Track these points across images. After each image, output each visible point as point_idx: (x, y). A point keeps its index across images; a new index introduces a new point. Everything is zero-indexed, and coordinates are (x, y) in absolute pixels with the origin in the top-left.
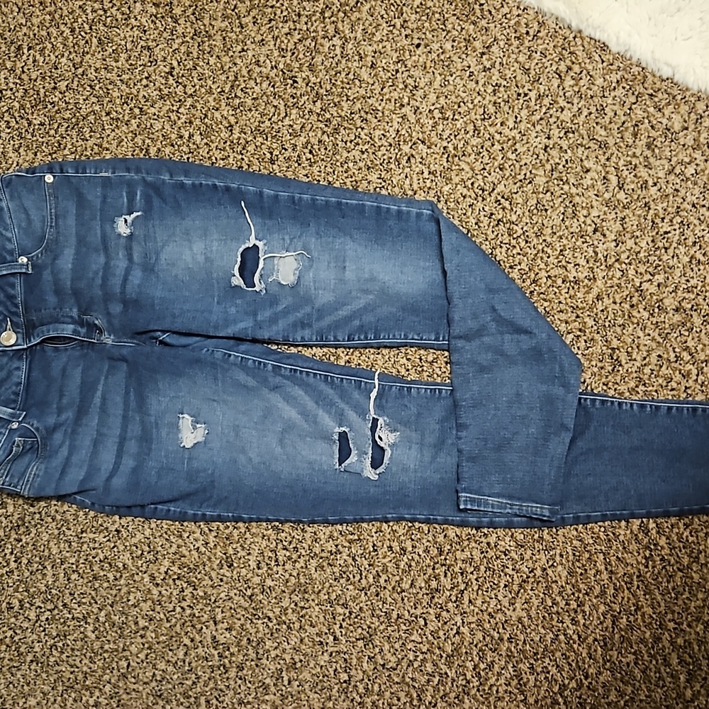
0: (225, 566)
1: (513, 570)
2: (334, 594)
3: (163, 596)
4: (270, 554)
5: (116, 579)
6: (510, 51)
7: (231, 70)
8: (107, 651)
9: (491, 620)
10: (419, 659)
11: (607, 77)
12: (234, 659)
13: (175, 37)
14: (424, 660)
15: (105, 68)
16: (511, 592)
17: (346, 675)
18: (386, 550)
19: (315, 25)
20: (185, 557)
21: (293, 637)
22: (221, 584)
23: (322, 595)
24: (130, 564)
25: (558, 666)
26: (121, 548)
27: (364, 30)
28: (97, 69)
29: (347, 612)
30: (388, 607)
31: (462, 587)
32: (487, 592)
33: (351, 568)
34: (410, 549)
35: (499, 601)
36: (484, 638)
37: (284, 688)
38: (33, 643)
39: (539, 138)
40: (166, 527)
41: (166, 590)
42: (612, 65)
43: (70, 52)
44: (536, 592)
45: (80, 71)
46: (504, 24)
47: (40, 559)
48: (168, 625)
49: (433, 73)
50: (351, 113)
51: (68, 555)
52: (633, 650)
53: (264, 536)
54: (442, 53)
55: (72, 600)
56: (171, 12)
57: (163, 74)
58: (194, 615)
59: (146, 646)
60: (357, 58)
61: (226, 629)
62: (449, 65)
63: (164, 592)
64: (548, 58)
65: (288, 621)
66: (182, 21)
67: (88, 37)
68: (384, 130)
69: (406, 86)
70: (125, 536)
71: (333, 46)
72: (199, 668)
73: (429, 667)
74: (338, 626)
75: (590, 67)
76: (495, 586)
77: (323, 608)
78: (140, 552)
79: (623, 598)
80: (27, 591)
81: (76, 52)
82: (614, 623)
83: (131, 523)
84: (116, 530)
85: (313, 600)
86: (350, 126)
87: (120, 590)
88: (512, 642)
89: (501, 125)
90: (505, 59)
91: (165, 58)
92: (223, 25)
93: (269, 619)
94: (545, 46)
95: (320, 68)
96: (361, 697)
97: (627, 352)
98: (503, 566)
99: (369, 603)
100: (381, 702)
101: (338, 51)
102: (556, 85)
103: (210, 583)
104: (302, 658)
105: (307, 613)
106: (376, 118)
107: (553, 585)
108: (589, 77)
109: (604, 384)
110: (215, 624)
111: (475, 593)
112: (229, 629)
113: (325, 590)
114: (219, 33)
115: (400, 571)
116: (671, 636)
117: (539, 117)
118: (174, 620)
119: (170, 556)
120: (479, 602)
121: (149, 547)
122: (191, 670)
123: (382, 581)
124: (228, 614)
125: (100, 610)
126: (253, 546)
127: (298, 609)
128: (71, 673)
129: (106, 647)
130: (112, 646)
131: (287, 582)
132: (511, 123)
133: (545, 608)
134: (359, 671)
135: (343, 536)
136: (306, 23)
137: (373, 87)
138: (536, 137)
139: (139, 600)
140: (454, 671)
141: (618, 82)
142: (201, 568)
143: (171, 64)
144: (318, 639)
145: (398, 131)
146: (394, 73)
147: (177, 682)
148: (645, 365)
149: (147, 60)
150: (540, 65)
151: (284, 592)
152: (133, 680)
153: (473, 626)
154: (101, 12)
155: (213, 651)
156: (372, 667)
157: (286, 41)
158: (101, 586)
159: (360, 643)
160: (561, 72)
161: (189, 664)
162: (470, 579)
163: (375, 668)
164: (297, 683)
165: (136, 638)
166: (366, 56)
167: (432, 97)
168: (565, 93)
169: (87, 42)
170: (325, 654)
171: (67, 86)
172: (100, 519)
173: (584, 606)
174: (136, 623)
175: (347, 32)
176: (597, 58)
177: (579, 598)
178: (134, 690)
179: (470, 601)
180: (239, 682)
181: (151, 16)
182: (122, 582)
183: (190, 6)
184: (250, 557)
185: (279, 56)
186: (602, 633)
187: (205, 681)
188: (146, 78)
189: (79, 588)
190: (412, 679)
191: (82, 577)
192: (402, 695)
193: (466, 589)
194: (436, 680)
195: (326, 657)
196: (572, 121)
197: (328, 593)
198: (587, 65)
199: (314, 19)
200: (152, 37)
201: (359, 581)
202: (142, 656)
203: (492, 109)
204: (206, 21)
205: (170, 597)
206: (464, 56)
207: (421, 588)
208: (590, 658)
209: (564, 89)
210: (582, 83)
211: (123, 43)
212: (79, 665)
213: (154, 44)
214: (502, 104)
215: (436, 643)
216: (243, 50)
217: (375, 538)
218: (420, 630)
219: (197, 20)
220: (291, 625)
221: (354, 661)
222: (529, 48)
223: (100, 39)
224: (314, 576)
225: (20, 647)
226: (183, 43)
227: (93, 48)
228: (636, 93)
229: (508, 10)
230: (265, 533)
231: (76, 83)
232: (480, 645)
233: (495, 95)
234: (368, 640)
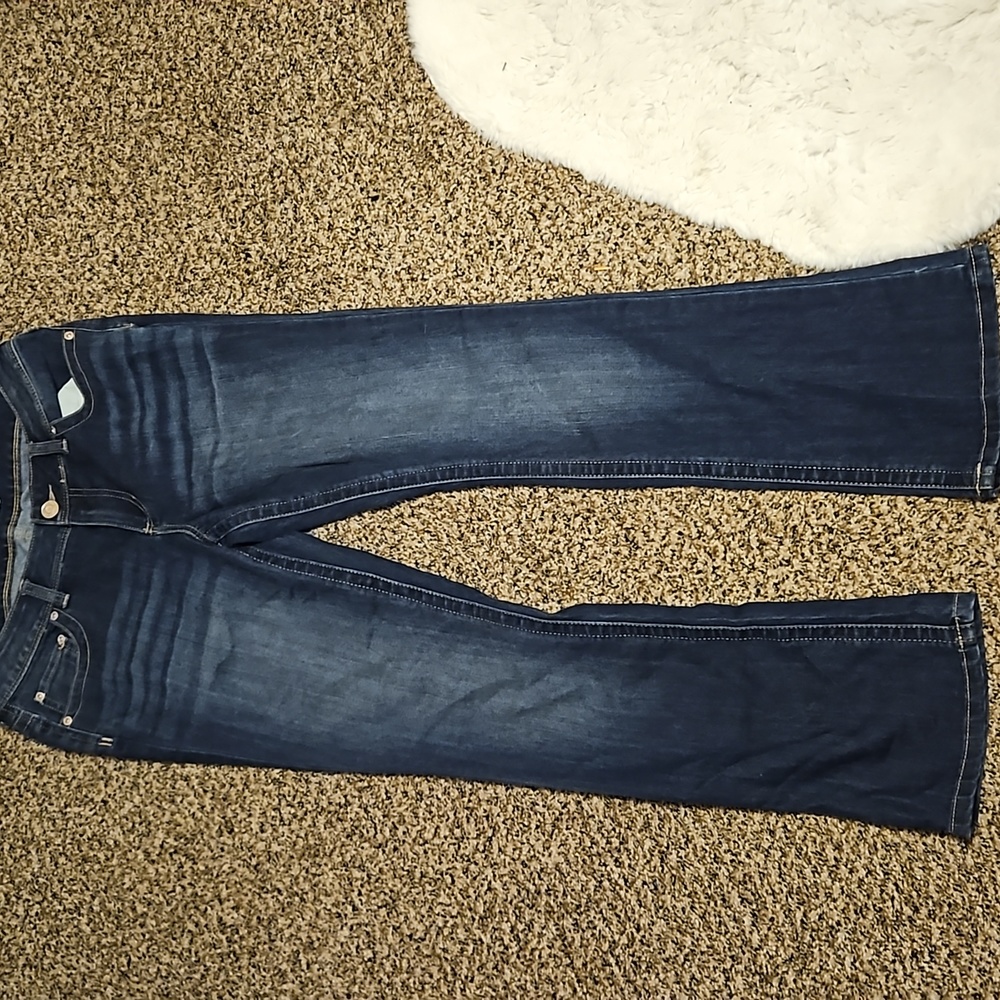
0: (225, 833)
1: (544, 806)
2: (348, 854)
3: (161, 875)
4: (273, 813)
5: (108, 859)
6: (477, 194)
7: (180, 250)
8: (104, 946)
9: (525, 870)
10: (449, 925)
11: (586, 211)
12: (244, 943)
13: (115, 220)
14: (455, 925)
15: (44, 265)
16: (544, 834)
17: (370, 951)
18: (401, 796)
19: (263, 186)
20: (180, 825)
21: (307, 910)
22: (223, 854)
23: (334, 856)
24: (121, 840)
25: (605, 919)
26: (111, 822)
27: (315, 187)
28: (37, 266)
29: (365, 875)
30: (410, 863)
31: (490, 833)
32: (517, 836)
33: (364, 822)
34: (427, 792)
35: (532, 846)
36: (519, 893)
37: (302, 974)
38: (24, 943)
39: (519, 291)
40: (156, 791)
41: (163, 867)
42: (590, 196)
43: (7, 251)
44: (572, 831)
45: (19, 270)
46: (467, 165)
47: (24, 842)
48: (169, 909)
49: (397, 227)
50: (313, 286)
51: (53, 835)
52: (687, 892)
53: (264, 792)
54: (404, 202)
55: (61, 889)
56: (108, 192)
57: (106, 264)
58: (197, 894)
59: (147, 936)
60: (312, 220)
61: (233, 908)
62: (414, 215)
63: (161, 870)
64: (519, 197)
65: (300, 892)
66: (121, 202)
67: (23, 231)
68: (350, 300)
69: (368, 246)
70: (113, 807)
71: (286, 209)
72: (207, 958)
73: (461, 934)
74: (356, 893)
75: (567, 203)
76: (526, 829)
77: (338, 872)
78: (131, 825)
79: (670, 829)
80: (12, 882)
81: (12, 250)
82: (662, 860)
83: (118, 791)
84: (103, 801)
85: (326, 865)
86: (313, 301)
87: (113, 872)
88: (550, 895)
89: (477, 280)
90: (471, 204)
91: (107, 245)
92: (166, 199)
93: (279, 891)
94: (516, 183)
95: (273, 236)
96: (389, 977)
97: (644, 532)
98: (532, 803)
99: (389, 862)
100: (411, 981)
101: (291, 214)
102: (531, 229)
103: (210, 854)
104: (319, 935)
105: (320, 881)
106: (340, 287)
107: (590, 821)
108: (566, 214)
109: (622, 572)
110: (221, 903)
111: (505, 839)
112: (236, 908)
113: (337, 850)
114: (163, 208)
115: (420, 820)
116: (728, 870)
117: (516, 267)
118: (175, 903)
119: (164, 826)
120: (509, 850)
121: (140, 817)
122: (199, 961)
123: (400, 833)
124: (234, 890)
125: (93, 898)
126: (253, 805)
127: (310, 876)
128: (68, 976)
129: (104, 941)
130: (110, 939)
131: (295, 845)
132: (487, 277)
133: (583, 850)
134: (384, 946)
135: (351, 784)
136: (253, 187)
137: (334, 252)
138: (516, 290)
139: (134, 882)
140: (489, 936)
141: (599, 215)
142: (199, 837)
143: (114, 251)
144: (334, 910)
145: (364, 300)
146: (354, 232)
147: (185, 977)
148: (665, 545)
149: (88, 250)
150: (511, 206)
151: (292, 857)
152: (136, 979)
153: (506, 879)
154: (35, 202)
155: (220, 935)
156: (398, 940)
157: (233, 210)
158: (92, 868)
159: (383, 912)
160: (535, 211)
161: (196, 953)
162: (497, 823)
163: (402, 940)
164: (317, 966)
165: (135, 928)
166: (323, 216)
167: (398, 256)
168: (541, 237)
169: (23, 237)
170: (345, 928)
171: (6, 290)
172: (85, 789)
173: (627, 843)
174: (134, 909)
175: (297, 191)
176: (573, 190)
177: (620, 833)
178: (138, 990)
179: (500, 850)
180: (253, 970)
181: (88, 200)
182: (115, 862)
183: (129, 184)
184: (251, 819)
185: (228, 228)
186: (651, 874)
187: (215, 973)
188: (90, 270)
189: (68, 873)
190: (443, 950)
191: (70, 861)
192: (434, 970)
193: (493, 835)
194: (470, 948)
195: (346, 931)
196: (554, 267)
197: (342, 854)
198: (563, 200)
199: (261, 178)
200: (91, 223)
201: (375, 837)
202: (143, 949)
203: (465, 263)
204: (148, 198)
205: (168, 876)
206: (428, 205)
207: (446, 837)
208: (640, 906)
209: (540, 231)
210: (559, 222)
211: (61, 233)
212: (76, 965)
213: (95, 231)
214: (475, 256)
215: (466, 904)
216: (189, 226)
217: (387, 783)
218: (447, 890)
219: (138, 198)
220: (305, 896)
221: (378, 934)
222: (498, 187)
223: (36, 232)
224: (324, 835)
225: (10, 949)
226: (125, 225)
227: (30, 243)
228: (621, 225)
229: (471, 148)
230: (265, 788)
231: (15, 285)
232: (515, 902)
233: (465, 246)
234: (391, 907)
